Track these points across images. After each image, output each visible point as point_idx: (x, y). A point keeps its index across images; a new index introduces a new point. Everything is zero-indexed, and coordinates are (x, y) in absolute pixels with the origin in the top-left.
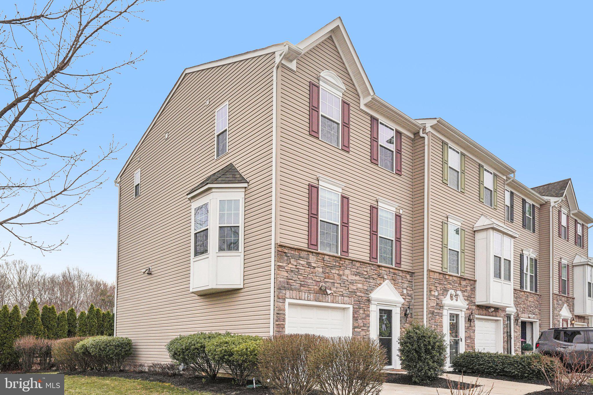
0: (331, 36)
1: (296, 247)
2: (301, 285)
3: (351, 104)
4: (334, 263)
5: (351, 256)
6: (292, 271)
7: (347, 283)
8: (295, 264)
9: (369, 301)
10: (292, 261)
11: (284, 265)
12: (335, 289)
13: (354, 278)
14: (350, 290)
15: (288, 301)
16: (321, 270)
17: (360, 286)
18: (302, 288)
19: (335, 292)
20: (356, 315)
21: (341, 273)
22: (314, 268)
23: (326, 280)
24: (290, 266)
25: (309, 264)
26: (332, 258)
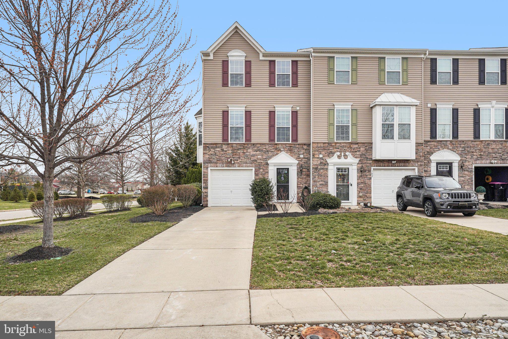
0: (236, 31)
1: (213, 143)
2: (218, 160)
3: (252, 60)
4: (240, 147)
5: (253, 141)
6: (212, 154)
7: (249, 156)
8: (214, 151)
9: (267, 164)
10: (212, 150)
11: (207, 152)
12: (240, 160)
13: (255, 153)
14: (252, 160)
15: (209, 169)
16: (231, 152)
17: (259, 157)
18: (218, 162)
19: (240, 162)
20: (256, 173)
21: (245, 151)
22: (226, 151)
23: (234, 156)
24: (210, 152)
25: (223, 150)
26: (238, 145)
